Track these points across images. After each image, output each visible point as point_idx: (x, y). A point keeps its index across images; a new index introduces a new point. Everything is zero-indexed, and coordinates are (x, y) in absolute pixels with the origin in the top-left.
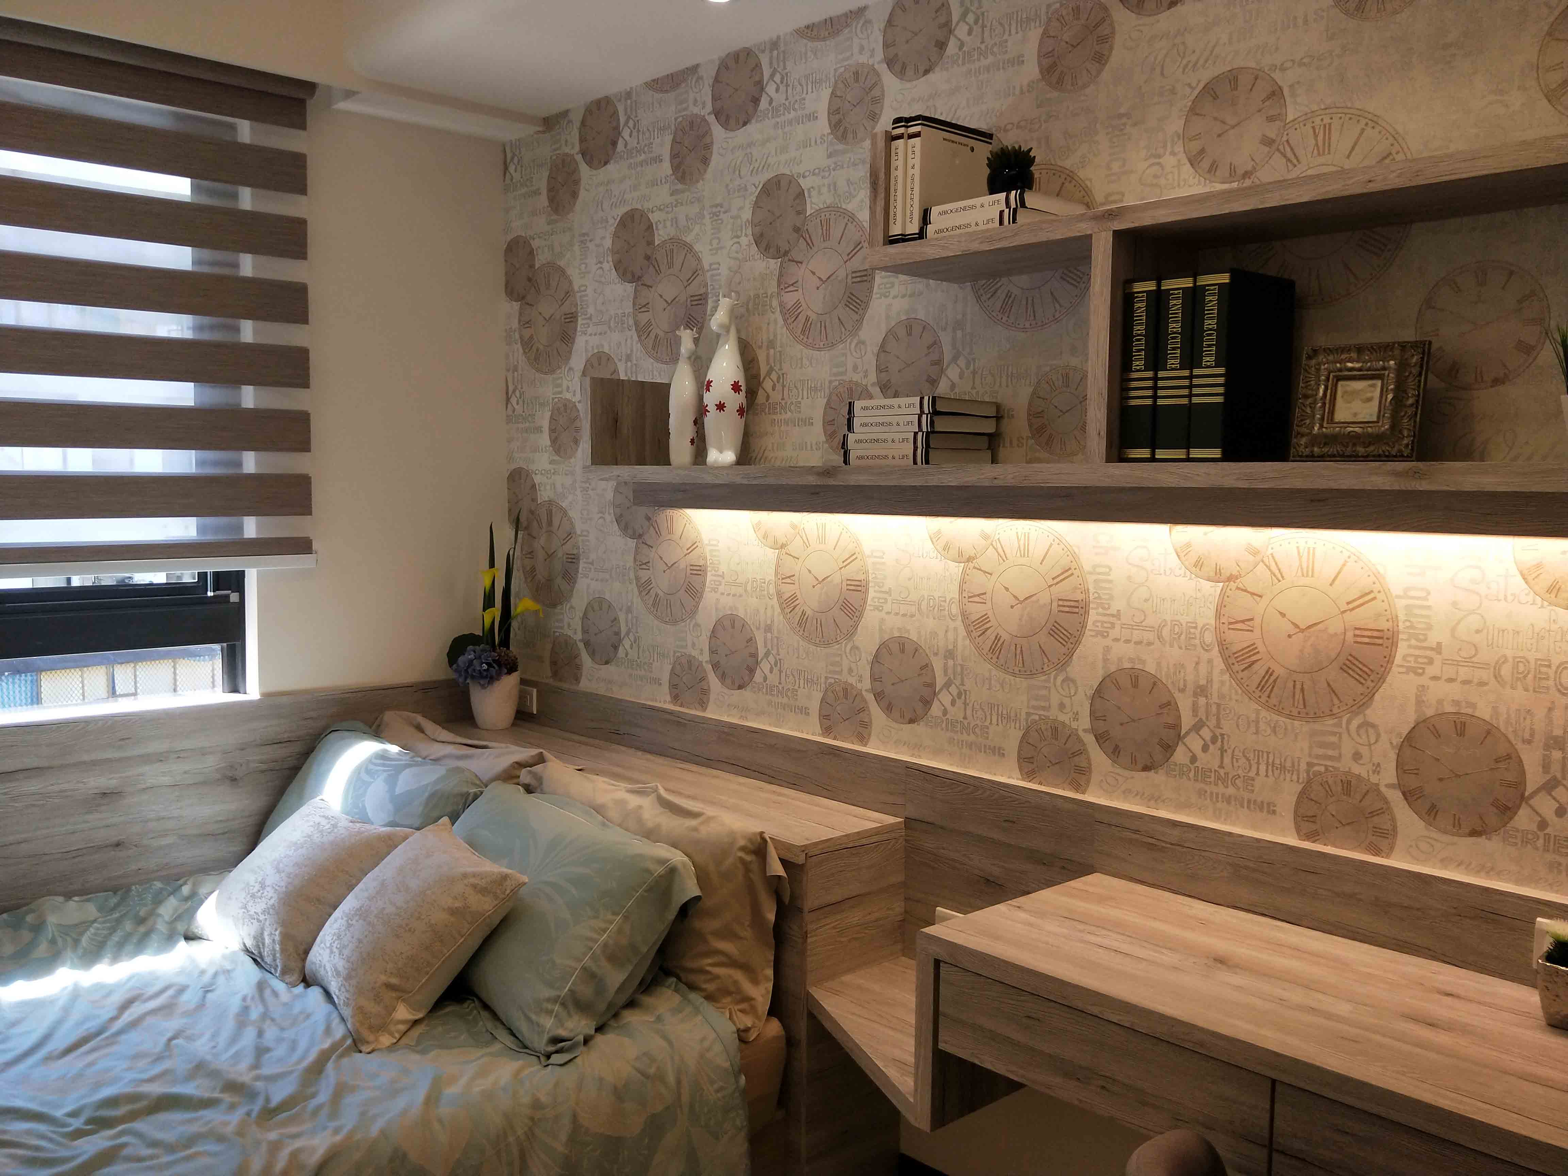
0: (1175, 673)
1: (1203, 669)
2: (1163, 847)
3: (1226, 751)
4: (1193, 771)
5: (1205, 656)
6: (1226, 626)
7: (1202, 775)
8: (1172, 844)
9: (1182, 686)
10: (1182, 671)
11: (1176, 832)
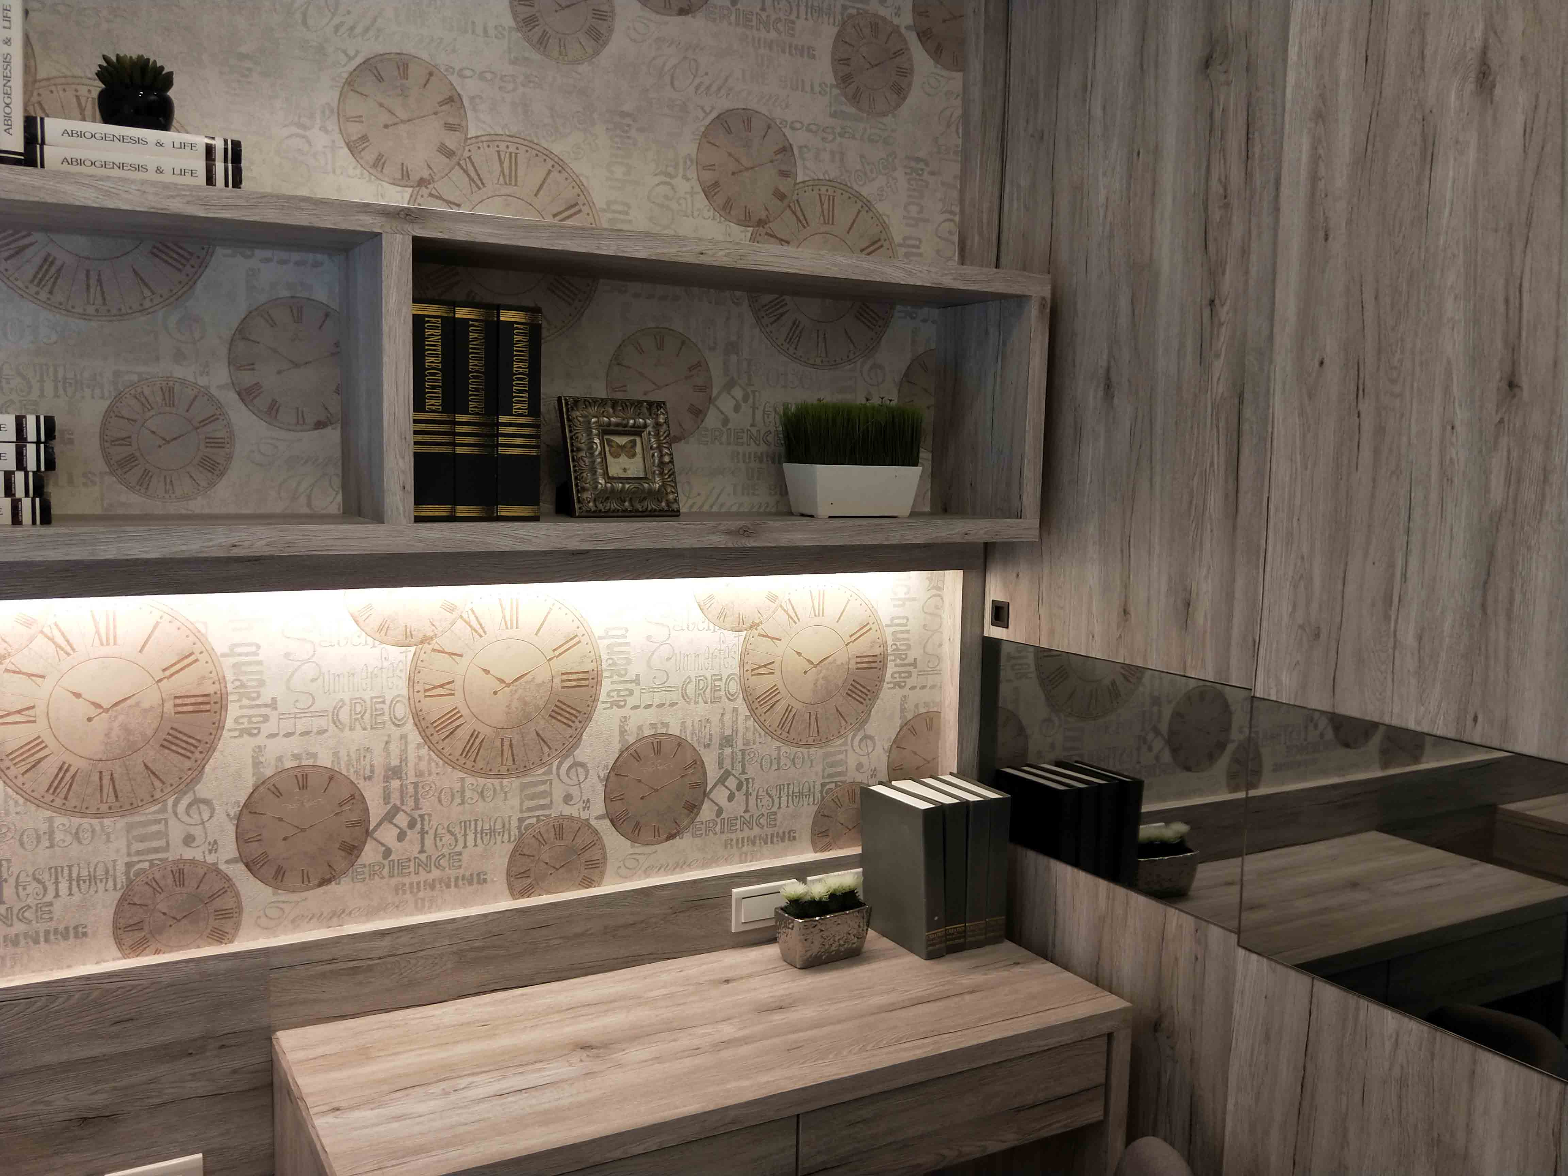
0: (358, 761)
1: (395, 748)
2: (369, 965)
3: (427, 832)
4: (387, 868)
5: (396, 732)
6: (422, 694)
7: (401, 867)
8: (380, 958)
9: (368, 773)
10: (368, 755)
11: (386, 942)
